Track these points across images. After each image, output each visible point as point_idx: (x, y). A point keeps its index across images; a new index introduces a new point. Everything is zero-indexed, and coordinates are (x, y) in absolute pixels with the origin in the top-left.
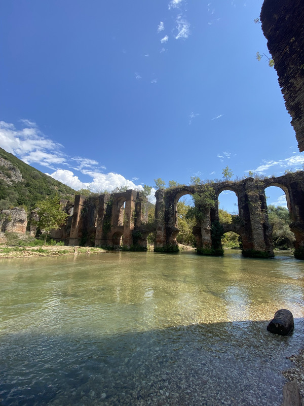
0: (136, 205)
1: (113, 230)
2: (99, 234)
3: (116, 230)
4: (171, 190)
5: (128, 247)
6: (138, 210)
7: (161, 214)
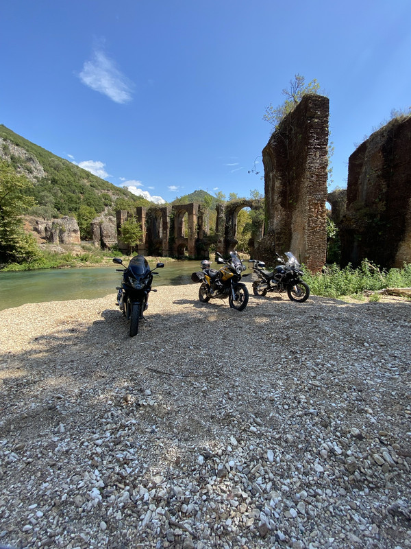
0: (198, 218)
1: (178, 242)
2: (165, 246)
3: (180, 242)
4: (232, 204)
5: (193, 257)
6: (200, 224)
7: (222, 228)
